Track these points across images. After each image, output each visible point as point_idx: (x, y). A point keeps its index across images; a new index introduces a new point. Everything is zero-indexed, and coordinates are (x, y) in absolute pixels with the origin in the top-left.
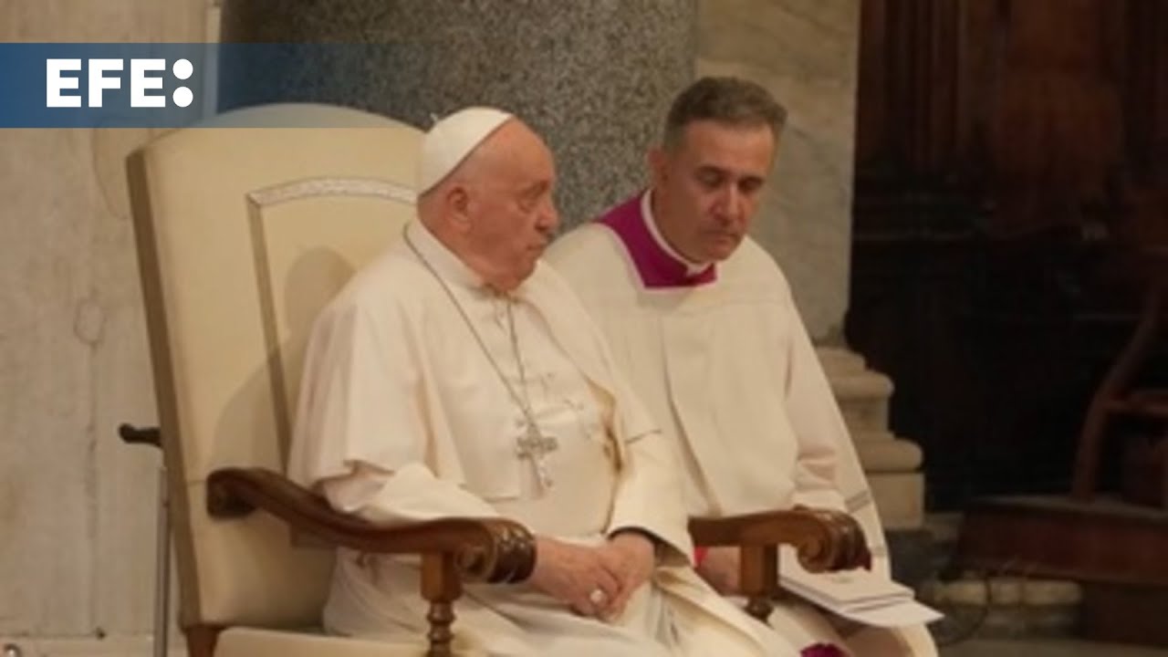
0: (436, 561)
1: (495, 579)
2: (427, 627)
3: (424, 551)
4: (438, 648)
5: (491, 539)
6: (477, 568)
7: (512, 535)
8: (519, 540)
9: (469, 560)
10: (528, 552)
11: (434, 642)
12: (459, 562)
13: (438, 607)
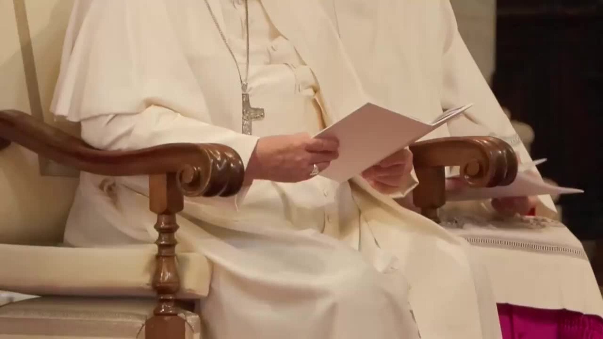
0: (162, 179)
1: (210, 193)
2: (155, 234)
3: (150, 172)
4: (164, 252)
5: (207, 161)
6: (195, 185)
7: (224, 156)
8: (230, 161)
9: (189, 178)
10: (238, 171)
11: (161, 247)
12: (181, 178)
13: (164, 218)
